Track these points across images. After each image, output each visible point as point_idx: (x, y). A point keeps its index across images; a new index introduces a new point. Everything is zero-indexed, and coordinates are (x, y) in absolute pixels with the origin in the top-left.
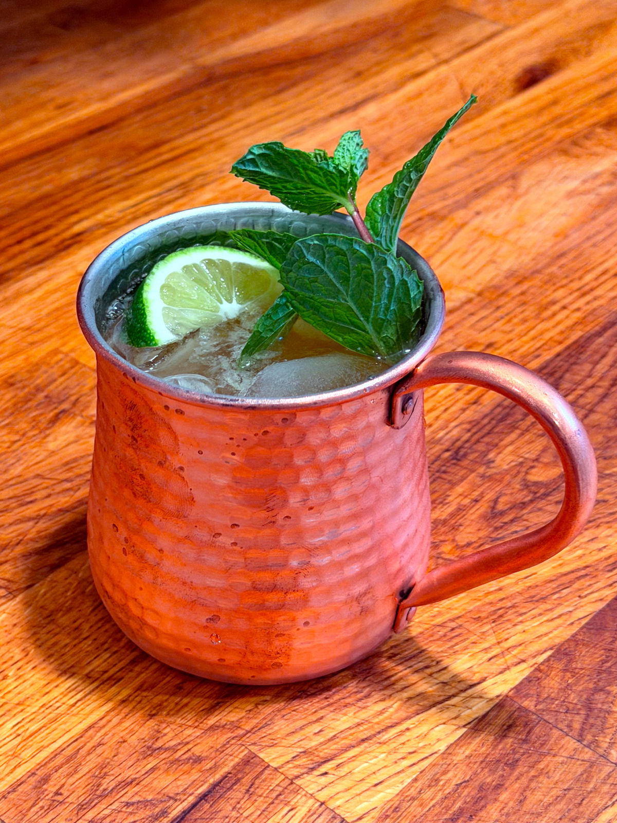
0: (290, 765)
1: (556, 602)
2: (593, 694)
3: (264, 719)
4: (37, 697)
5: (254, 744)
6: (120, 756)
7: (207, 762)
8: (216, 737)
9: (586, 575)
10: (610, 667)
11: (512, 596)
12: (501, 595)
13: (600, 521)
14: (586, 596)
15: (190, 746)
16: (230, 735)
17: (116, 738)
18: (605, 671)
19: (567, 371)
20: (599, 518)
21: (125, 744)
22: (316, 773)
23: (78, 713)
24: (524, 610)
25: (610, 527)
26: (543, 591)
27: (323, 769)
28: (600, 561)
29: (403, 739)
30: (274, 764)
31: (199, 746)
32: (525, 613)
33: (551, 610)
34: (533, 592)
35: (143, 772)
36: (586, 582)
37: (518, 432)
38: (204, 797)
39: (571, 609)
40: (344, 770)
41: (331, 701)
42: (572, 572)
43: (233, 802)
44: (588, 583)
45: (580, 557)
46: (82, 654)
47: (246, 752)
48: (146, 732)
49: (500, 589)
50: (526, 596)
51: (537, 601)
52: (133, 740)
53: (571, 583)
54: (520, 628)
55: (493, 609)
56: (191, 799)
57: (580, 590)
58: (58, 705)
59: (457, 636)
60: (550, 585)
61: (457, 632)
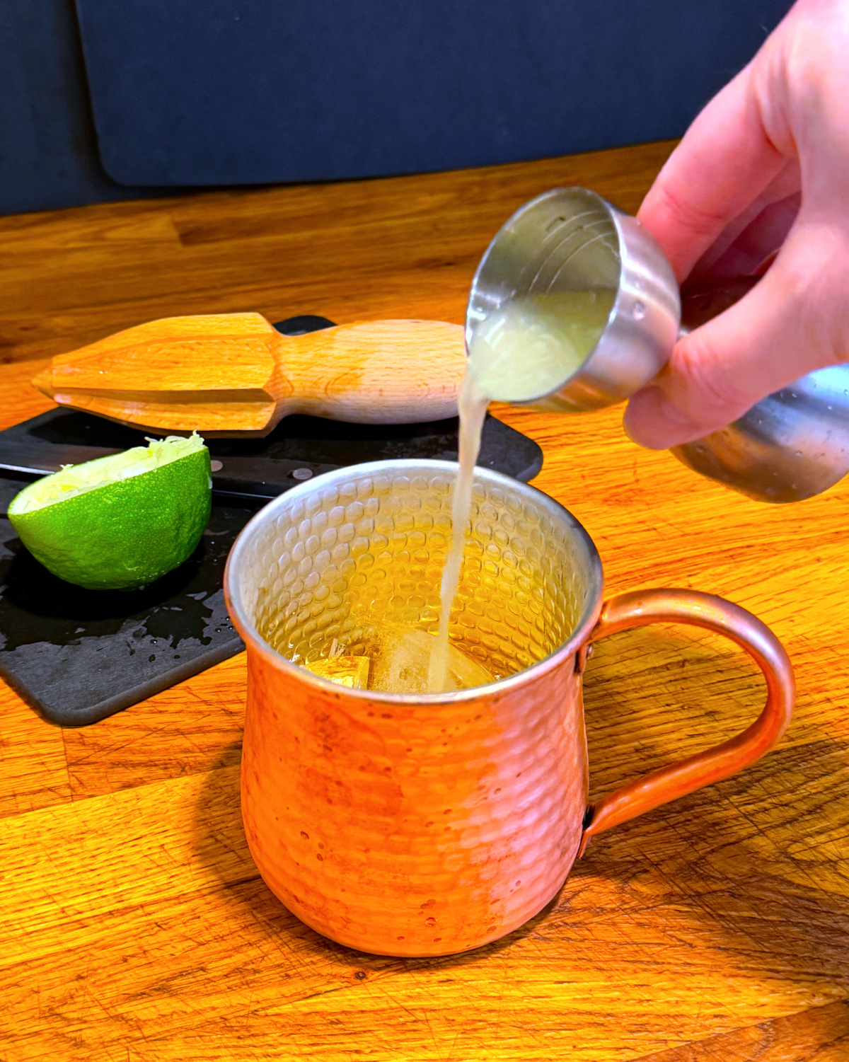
1: (546, 1041)
3: (168, 1031)
4: (7, 910)
5: (138, 1053)
6: (22, 1005)
7: (85, 1050)
8: (113, 1028)
9: (602, 1025)
11: (506, 1012)
12: (496, 1005)
13: (666, 966)
16: (125, 1032)
17: (34, 986)
19: (773, 775)
20: (669, 963)
21: (36, 996)
23: (25, 944)
24: (503, 1034)
25: (672, 980)
26: (541, 1020)
28: (630, 1014)
31: (91, 1031)
32: (503, 1039)
33: (532, 1048)
34: (529, 1017)
35: (27, 1032)
36: (593, 1033)
37: (663, 823)
41: (241, 1043)
42: (590, 1013)
44: (595, 1036)
45: (612, 1000)
46: (76, 885)
48: (63, 992)
49: (500, 998)
50: (520, 1019)
51: (526, 1030)
52: (45, 994)
53: (580, 1026)
54: (484, 1052)
55: (475, 1017)
57: (582, 1039)
58: (18, 926)
59: (415, 1030)
60: (555, 1017)
61: (420, 1026)
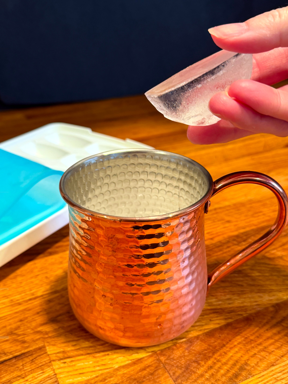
0: (55, 355)
2: (192, 363)
7: (27, 344)
8: (36, 335)
9: (218, 312)
10: (206, 353)
13: (236, 292)
14: (213, 320)
15: (25, 336)
16: (42, 336)
17: (4, 325)
18: (203, 354)
21: (5, 328)
22: (62, 361)
25: (238, 296)
27: (65, 361)
28: (227, 308)
29: (104, 358)
30: (49, 353)
31: (28, 337)
38: (15, 357)
39: (203, 324)
40: (73, 363)
43: (24, 362)
47: (43, 344)
56: (11, 356)
